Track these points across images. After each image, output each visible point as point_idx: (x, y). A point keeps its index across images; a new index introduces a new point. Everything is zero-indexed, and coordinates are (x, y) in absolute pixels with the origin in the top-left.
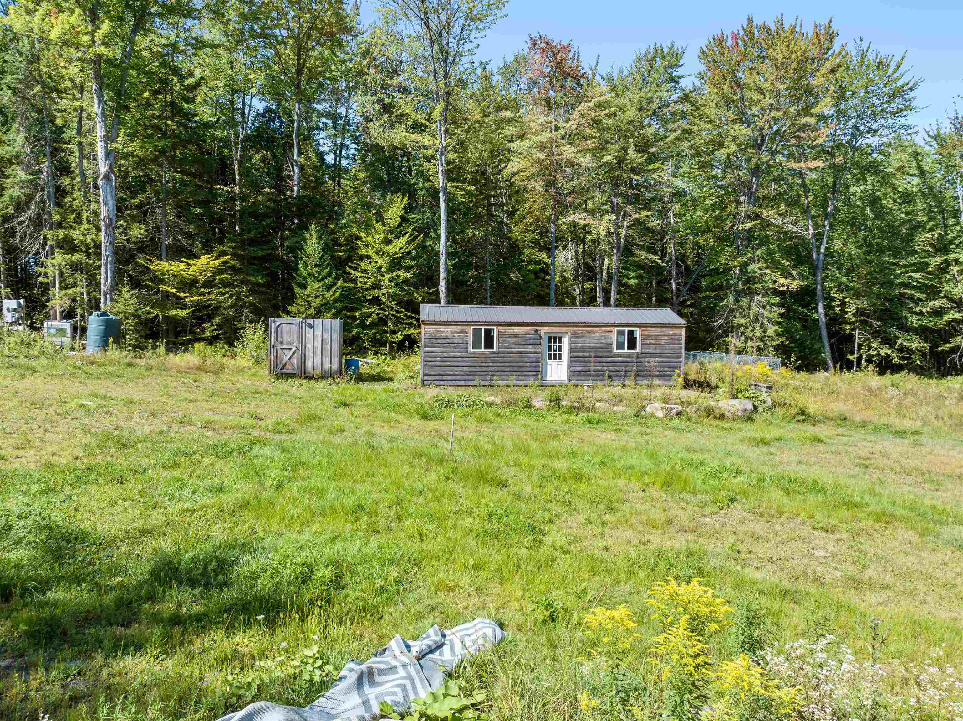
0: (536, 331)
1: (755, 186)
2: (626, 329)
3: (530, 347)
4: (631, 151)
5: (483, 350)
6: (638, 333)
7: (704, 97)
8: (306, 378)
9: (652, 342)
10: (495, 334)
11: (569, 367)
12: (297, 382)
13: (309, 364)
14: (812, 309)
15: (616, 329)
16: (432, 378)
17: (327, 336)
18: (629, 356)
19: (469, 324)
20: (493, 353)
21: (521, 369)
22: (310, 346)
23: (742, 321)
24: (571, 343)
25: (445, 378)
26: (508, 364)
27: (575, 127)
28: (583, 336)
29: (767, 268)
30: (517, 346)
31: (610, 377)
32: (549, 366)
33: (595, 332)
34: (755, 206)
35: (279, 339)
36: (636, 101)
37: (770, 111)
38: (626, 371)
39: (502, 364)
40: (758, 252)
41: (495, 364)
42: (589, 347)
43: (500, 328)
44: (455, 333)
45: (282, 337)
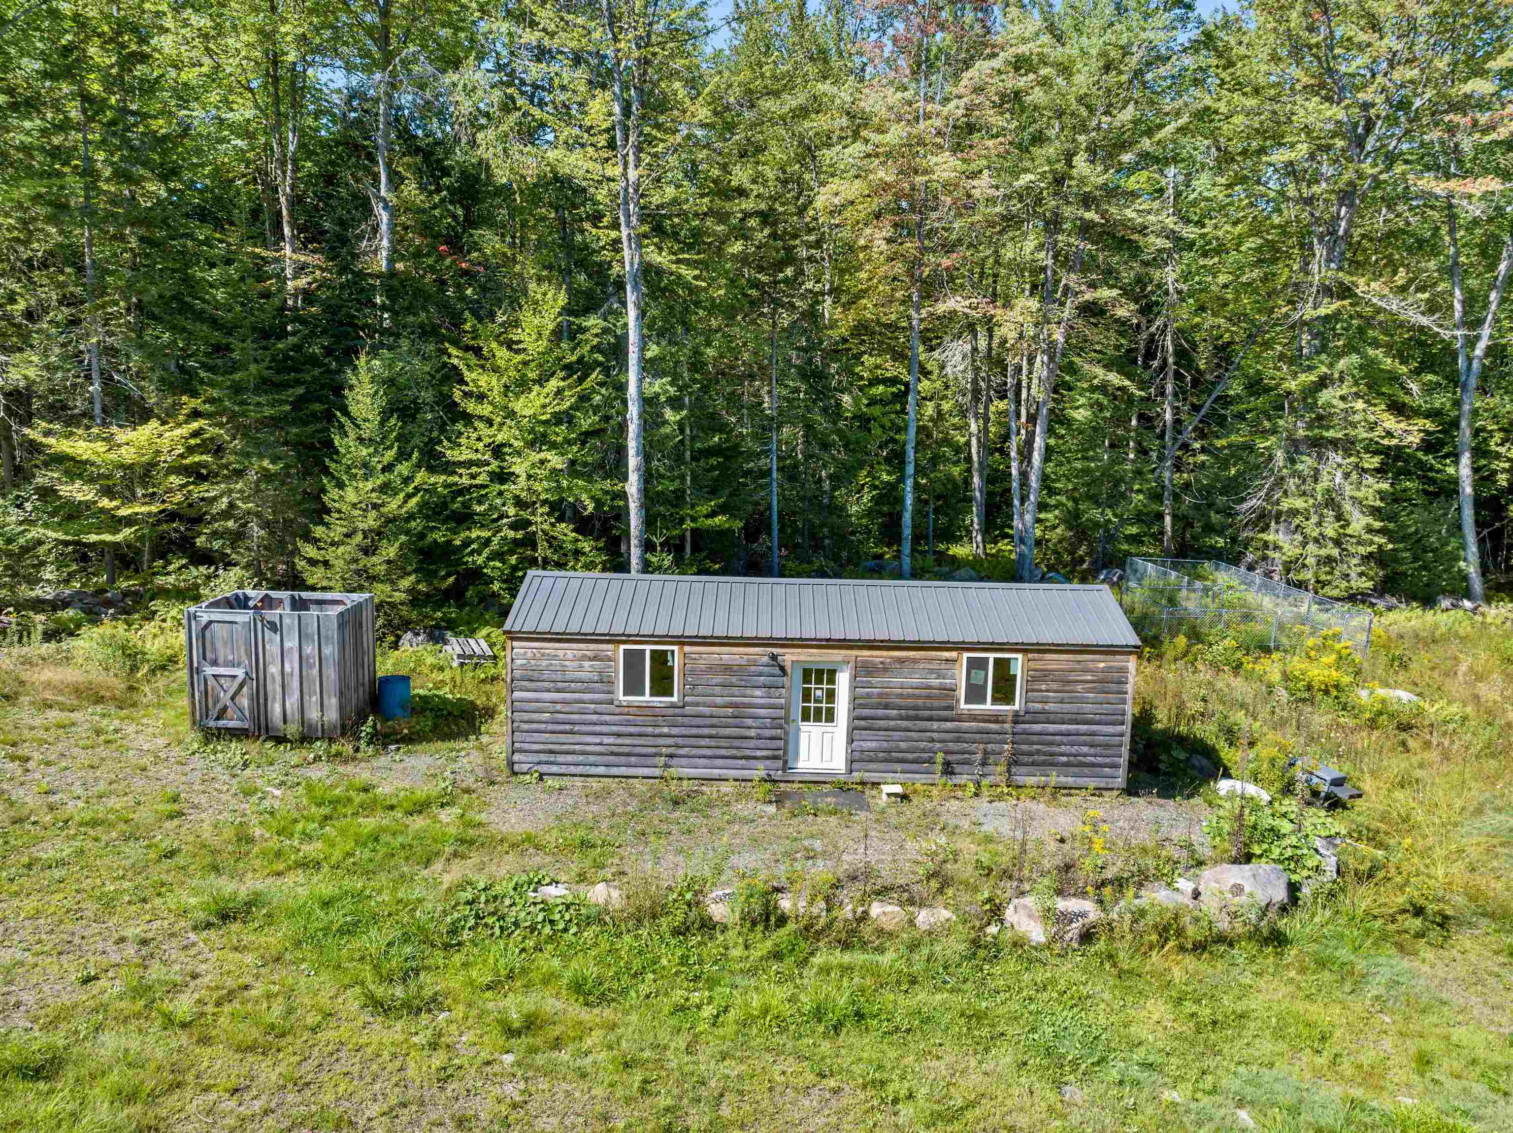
0: (774, 657)
1: (1343, 224)
2: (992, 656)
3: (758, 692)
4: (1080, 161)
5: (647, 697)
6: (1018, 665)
7: (1246, 40)
8: (269, 738)
9: (1054, 686)
10: (676, 663)
11: (851, 740)
12: (253, 748)
13: (276, 710)
14: (1446, 456)
15: (966, 655)
16: (535, 758)
17: (310, 649)
18: (996, 719)
19: (614, 639)
20: (673, 706)
21: (737, 743)
22: (274, 669)
23: (1299, 503)
24: (853, 688)
25: (561, 758)
26: (706, 731)
27: (961, 112)
28: (886, 670)
29: (1357, 395)
30: (726, 691)
31: (947, 764)
32: (803, 737)
33: (914, 661)
34: (1340, 269)
35: (209, 655)
36: (1094, 52)
37: (1392, 66)
38: (985, 752)
39: (694, 731)
40: (1342, 364)
41: (675, 731)
42: (901, 696)
43: (687, 649)
44: (584, 658)
45: (214, 650)
